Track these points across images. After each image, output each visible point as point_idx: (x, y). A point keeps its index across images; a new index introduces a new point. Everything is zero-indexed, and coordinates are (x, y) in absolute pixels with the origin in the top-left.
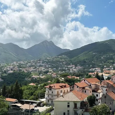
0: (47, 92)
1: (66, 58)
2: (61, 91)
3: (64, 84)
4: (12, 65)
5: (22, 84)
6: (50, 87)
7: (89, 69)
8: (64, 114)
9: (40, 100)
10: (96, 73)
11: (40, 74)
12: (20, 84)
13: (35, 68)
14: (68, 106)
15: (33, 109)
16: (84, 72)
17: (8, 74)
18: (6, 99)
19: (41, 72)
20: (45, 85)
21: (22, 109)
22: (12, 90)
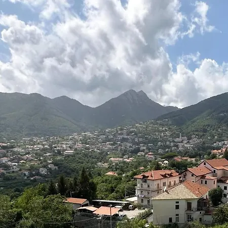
0: (139, 185)
2: (164, 184)
3: (168, 172)
4: (71, 139)
5: (93, 173)
6: (144, 177)
7: (213, 144)
8: (170, 220)
9: (128, 199)
10: (224, 150)
11: (124, 155)
12: (90, 173)
13: (115, 144)
14: (177, 207)
15: (117, 215)
16: (204, 149)
17: (66, 157)
18: (67, 199)
19: (125, 151)
20: (135, 174)
21: (97, 216)
22: (76, 184)
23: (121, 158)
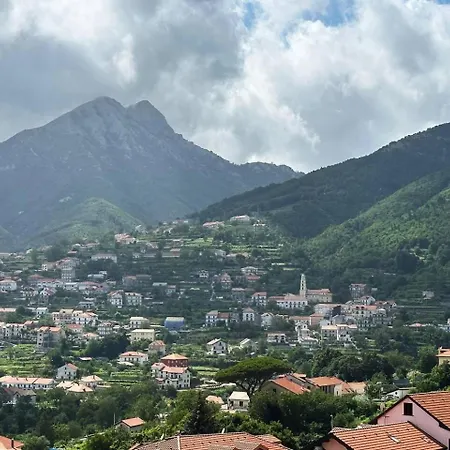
1: (262, 238)
7: (444, 321)
11: (57, 362)
13: (23, 313)
16: (407, 343)
19: (66, 346)
23: (46, 374)
